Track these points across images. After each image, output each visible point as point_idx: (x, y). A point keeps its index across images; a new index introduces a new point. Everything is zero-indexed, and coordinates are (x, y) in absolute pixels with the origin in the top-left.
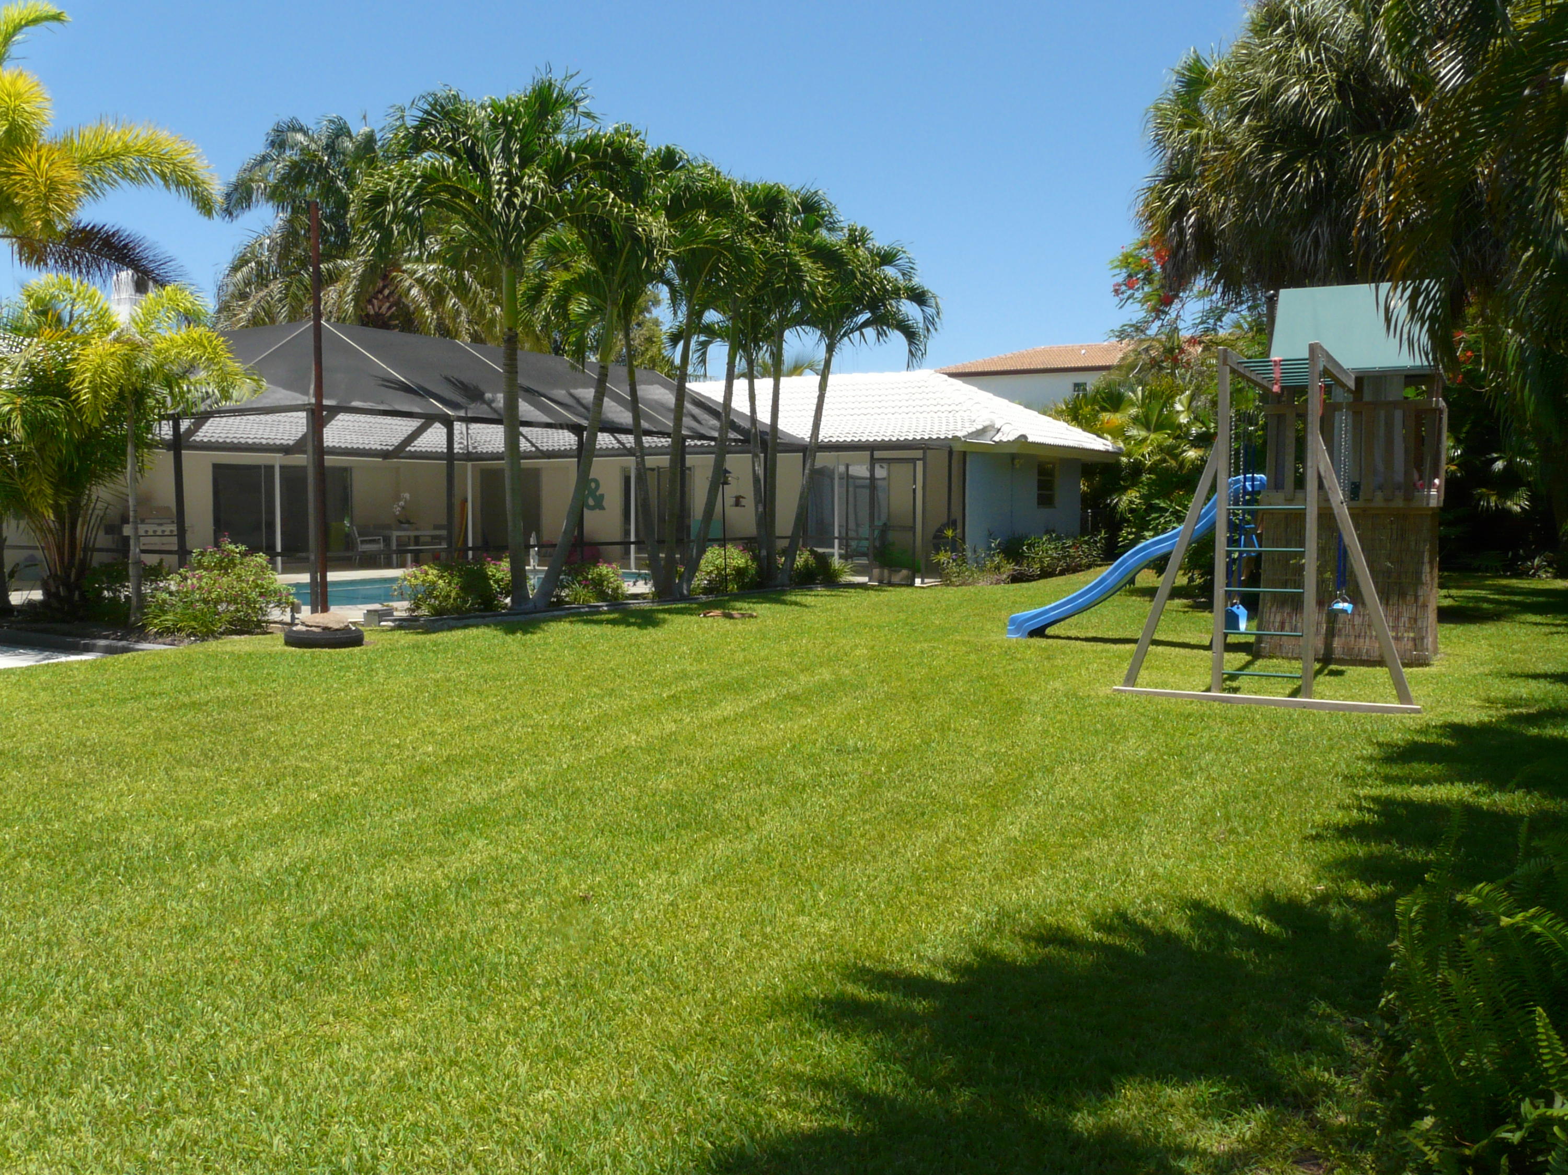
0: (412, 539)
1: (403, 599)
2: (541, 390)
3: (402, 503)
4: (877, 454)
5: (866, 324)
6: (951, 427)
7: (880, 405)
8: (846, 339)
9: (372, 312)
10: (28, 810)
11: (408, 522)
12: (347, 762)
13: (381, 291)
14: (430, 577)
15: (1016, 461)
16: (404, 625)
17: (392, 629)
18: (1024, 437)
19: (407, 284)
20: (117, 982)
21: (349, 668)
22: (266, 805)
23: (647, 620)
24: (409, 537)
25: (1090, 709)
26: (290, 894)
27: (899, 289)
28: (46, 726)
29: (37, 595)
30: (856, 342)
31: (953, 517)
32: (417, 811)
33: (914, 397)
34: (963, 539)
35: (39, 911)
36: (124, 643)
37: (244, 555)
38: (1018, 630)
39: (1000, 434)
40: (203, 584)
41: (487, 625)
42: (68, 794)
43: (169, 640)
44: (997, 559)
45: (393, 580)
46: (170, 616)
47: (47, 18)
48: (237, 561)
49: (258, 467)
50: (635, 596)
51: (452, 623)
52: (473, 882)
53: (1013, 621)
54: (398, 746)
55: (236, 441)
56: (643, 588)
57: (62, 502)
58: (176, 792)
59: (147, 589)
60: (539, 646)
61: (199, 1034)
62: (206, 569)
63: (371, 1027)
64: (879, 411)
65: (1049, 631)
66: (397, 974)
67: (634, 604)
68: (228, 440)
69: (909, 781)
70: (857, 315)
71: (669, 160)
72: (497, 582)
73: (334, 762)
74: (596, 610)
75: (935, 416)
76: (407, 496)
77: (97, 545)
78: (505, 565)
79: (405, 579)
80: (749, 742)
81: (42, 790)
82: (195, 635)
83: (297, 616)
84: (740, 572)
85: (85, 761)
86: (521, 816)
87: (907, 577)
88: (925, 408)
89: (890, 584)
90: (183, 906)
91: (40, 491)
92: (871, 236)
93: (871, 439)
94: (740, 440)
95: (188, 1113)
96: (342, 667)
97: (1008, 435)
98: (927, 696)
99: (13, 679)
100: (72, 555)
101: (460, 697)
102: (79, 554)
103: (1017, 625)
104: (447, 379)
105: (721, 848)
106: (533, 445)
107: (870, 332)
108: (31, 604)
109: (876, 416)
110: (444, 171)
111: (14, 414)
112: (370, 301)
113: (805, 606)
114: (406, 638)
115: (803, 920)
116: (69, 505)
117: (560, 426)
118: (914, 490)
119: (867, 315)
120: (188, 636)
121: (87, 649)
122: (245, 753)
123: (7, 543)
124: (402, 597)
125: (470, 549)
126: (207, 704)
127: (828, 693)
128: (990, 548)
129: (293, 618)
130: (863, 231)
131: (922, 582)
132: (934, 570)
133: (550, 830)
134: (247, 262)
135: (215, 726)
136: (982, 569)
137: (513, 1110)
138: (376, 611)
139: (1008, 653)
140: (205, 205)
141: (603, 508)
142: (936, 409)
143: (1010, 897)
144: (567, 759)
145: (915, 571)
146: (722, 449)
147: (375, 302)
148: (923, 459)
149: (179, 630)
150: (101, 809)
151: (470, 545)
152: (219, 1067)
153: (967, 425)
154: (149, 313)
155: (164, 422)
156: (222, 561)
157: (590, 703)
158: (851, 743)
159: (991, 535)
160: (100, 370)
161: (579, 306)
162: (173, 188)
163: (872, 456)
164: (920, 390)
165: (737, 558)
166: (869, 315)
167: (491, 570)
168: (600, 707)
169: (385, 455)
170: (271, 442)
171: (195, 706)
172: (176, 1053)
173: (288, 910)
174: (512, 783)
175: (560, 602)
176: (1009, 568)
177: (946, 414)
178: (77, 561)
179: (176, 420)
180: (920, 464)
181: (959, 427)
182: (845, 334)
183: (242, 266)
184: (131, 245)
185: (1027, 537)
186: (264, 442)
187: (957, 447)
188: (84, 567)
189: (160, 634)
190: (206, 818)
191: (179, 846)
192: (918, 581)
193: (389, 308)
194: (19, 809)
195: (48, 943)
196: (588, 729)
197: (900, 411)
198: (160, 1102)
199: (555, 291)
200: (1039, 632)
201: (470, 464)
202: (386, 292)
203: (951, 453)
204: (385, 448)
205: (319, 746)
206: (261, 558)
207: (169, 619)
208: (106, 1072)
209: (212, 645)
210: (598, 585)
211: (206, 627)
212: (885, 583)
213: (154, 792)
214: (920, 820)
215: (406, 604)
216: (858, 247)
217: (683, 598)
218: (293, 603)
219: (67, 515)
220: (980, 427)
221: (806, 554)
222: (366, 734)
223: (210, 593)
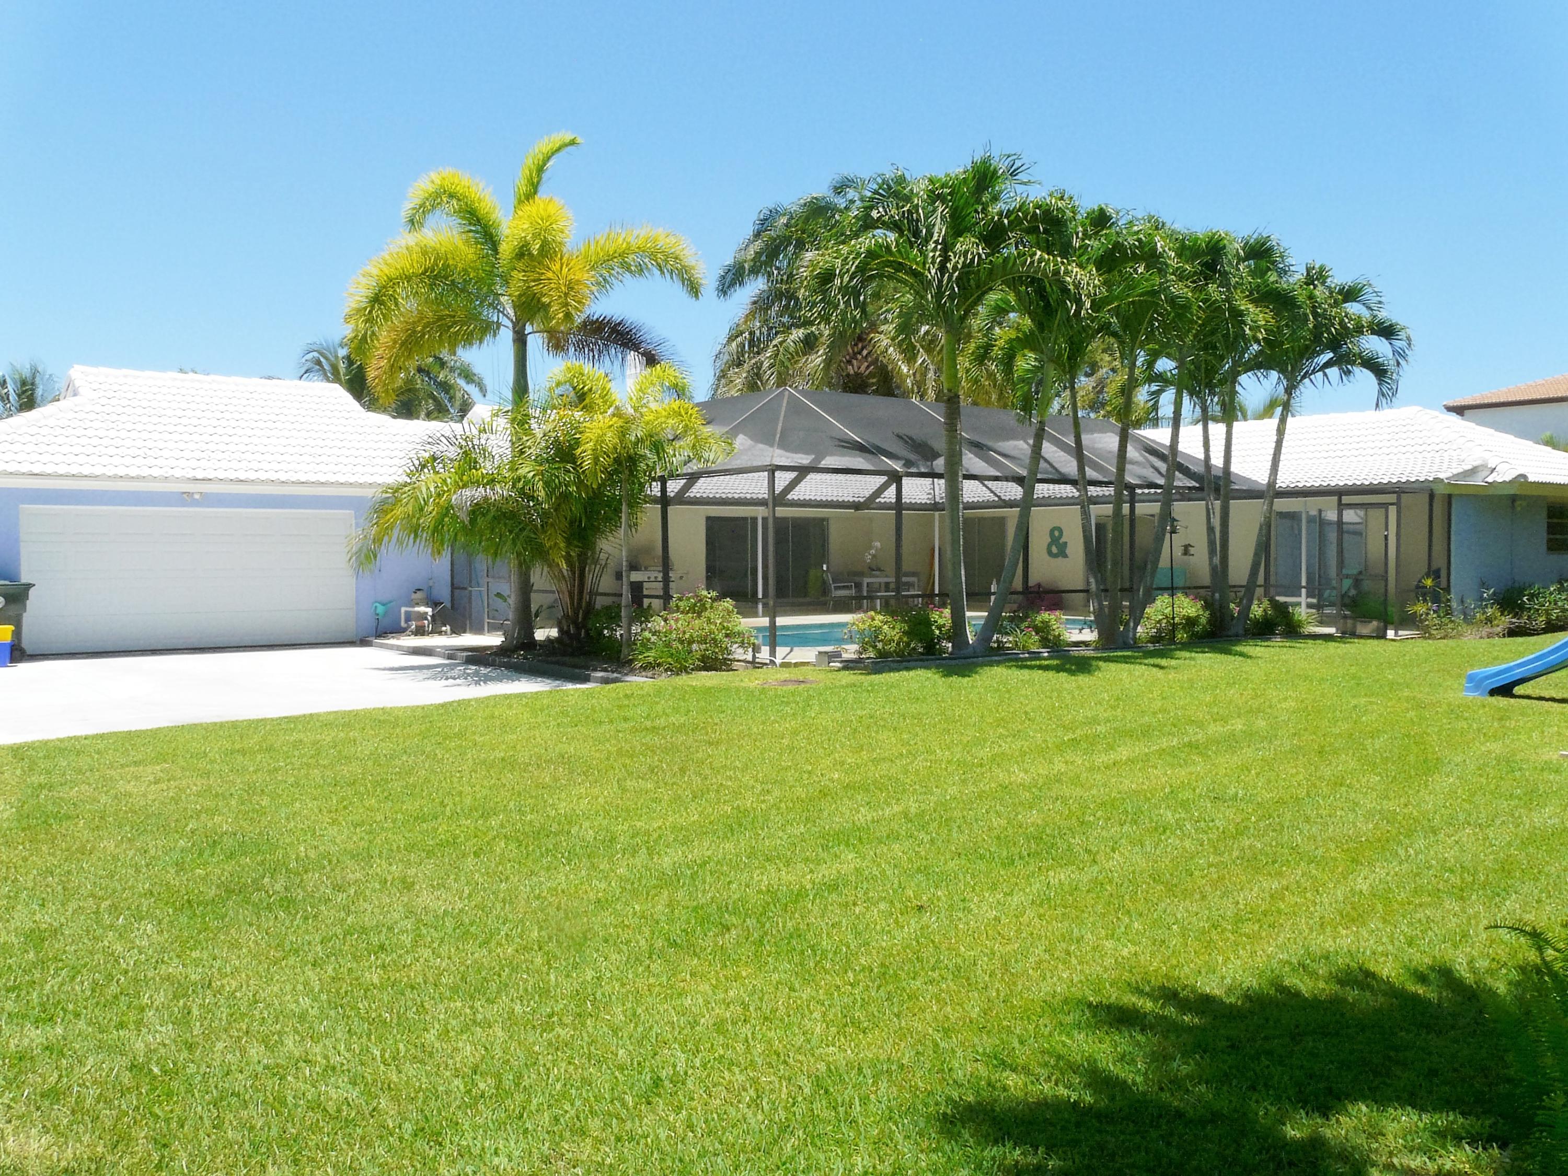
0: (883, 586)
1: (853, 642)
2: (990, 444)
3: (873, 552)
4: (1346, 500)
5: (1328, 364)
6: (1435, 469)
7: (1357, 446)
8: (1307, 381)
9: (852, 372)
10: (512, 804)
11: (879, 569)
12: (762, 783)
13: (860, 353)
14: (877, 623)
15: (1518, 503)
16: (849, 665)
17: (839, 670)
18: (1523, 476)
19: (884, 343)
20: (543, 933)
21: (788, 703)
22: (688, 813)
23: (1082, 666)
24: (880, 583)
25: (1518, 774)
26: (684, 884)
27: (1363, 326)
28: (539, 739)
29: (554, 633)
30: (1319, 385)
31: (1435, 566)
32: (808, 826)
33: (1396, 437)
34: (1448, 590)
35: (503, 878)
36: (615, 675)
37: (714, 600)
38: (1477, 687)
39: (1495, 474)
40: (679, 625)
41: (927, 668)
42: (543, 795)
43: (650, 674)
44: (1490, 611)
45: (843, 625)
46: (652, 654)
47: (566, 145)
48: (708, 606)
49: (745, 519)
50: (1077, 644)
51: (895, 665)
52: (833, 887)
53: (1471, 679)
54: (810, 772)
55: (724, 496)
56: (1089, 635)
57: (572, 554)
58: (622, 799)
59: (635, 629)
60: (965, 688)
61: (590, 974)
62: (682, 613)
63: (715, 987)
64: (1356, 453)
65: (1517, 690)
66: (746, 951)
67: (1076, 652)
68: (718, 496)
69: (1274, 830)
70: (1319, 355)
71: (1101, 220)
72: (939, 628)
73: (752, 782)
74: (1036, 656)
75: (1420, 456)
76: (878, 544)
77: (600, 590)
78: (947, 612)
79: (854, 624)
80: (1128, 784)
81: (525, 790)
82: (671, 671)
83: (757, 655)
84: (1191, 622)
85: (561, 770)
86: (894, 836)
87: (1378, 628)
88: (1408, 448)
89: (1354, 635)
90: (603, 885)
91: (556, 544)
92: (1330, 273)
93: (1341, 484)
94: (1194, 488)
95: (566, 1025)
96: (782, 702)
97: (1504, 475)
98: (1336, 752)
99: (524, 701)
100: (580, 599)
101: (877, 732)
102: (586, 597)
103: (1475, 682)
104: (898, 436)
105: (1060, 876)
106: (995, 495)
107: (1333, 372)
108: (549, 640)
109: (1353, 458)
110: (888, 248)
111: (537, 479)
112: (849, 362)
113: (1250, 657)
114: (848, 677)
115: (1109, 944)
116: (579, 556)
117: (1007, 479)
118: (1386, 537)
119: (1329, 355)
120: (666, 670)
121: (586, 679)
122: (683, 770)
123: (535, 588)
124: (851, 640)
125: (937, 595)
126: (664, 729)
127: (1231, 743)
128: (1482, 599)
129: (754, 656)
130: (1322, 269)
131: (1396, 634)
132: (1408, 621)
133: (914, 850)
134: (742, 333)
135: (665, 748)
136: (1468, 619)
137: (800, 1057)
138: (826, 653)
139: (1455, 712)
140: (694, 289)
141: (1066, 556)
142: (1421, 449)
143: (1325, 942)
144: (953, 791)
145: (1387, 622)
146: (1168, 495)
147: (855, 362)
148: (1398, 504)
149: (659, 665)
150: (563, 807)
151: (937, 592)
152: (595, 998)
153: (1454, 465)
154: (640, 390)
155: (654, 484)
156: (695, 605)
157: (993, 742)
158: (1232, 791)
159: (1484, 585)
160: (600, 440)
161: (1026, 362)
162: (668, 275)
163: (1340, 500)
164: (1404, 429)
165: (1188, 607)
166: (1331, 355)
167: (935, 616)
168: (1000, 746)
169: (857, 506)
170: (755, 496)
171: (654, 729)
172: (568, 987)
173: (680, 895)
174: (897, 809)
175: (1001, 647)
176: (1506, 621)
177: (1432, 454)
178: (584, 604)
179: (663, 481)
180: (1393, 510)
181: (1445, 466)
182: (1304, 377)
183: (737, 337)
184: (634, 331)
185: (1531, 586)
186: (749, 496)
187: (1440, 490)
188: (589, 610)
189: (644, 668)
190: (639, 820)
191: (613, 840)
192: (1390, 634)
193: (868, 367)
194: (505, 803)
195: (504, 901)
196: (981, 765)
197: (1380, 452)
198: (550, 1016)
199: (1001, 349)
200: (1505, 690)
201: (937, 514)
202: (865, 352)
203: (1432, 496)
204: (857, 500)
205: (745, 768)
206: (728, 603)
207: (651, 655)
208: (521, 992)
209: (683, 680)
210: (1043, 630)
211: (680, 663)
212: (1349, 634)
213: (605, 797)
214: (1269, 868)
215: (854, 647)
216: (1315, 287)
217: (1126, 646)
218: (754, 644)
219: (577, 564)
220: (1469, 467)
221: (1266, 603)
222: (786, 761)
223: (684, 633)
